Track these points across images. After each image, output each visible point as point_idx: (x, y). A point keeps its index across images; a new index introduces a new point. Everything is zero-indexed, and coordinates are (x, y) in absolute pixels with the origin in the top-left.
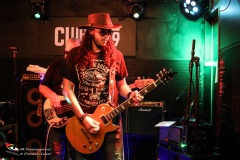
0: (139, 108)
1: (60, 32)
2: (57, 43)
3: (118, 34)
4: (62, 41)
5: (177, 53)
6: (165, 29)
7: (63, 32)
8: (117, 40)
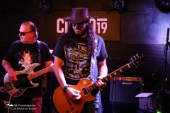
0: (122, 81)
1: (60, 22)
2: (58, 31)
3: (106, 24)
4: (63, 29)
5: (153, 39)
6: (143, 19)
7: (63, 22)
8: (105, 29)
